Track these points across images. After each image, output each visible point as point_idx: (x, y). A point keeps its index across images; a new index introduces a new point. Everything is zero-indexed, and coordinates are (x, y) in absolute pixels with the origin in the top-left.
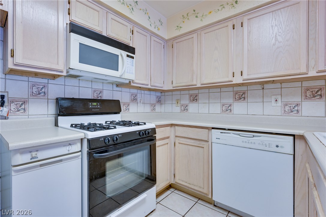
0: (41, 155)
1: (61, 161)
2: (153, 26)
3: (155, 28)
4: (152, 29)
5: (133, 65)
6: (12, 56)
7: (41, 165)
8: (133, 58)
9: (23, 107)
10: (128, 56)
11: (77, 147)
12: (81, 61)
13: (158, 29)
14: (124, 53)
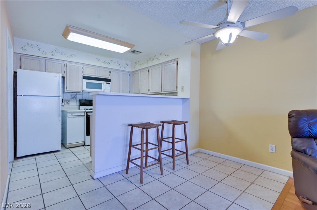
0: (74, 114)
1: (79, 117)
2: (122, 68)
3: (123, 68)
4: (122, 69)
5: (109, 86)
6: (66, 88)
7: (74, 117)
8: (110, 83)
9: (68, 102)
10: (107, 83)
11: (83, 114)
12: (87, 87)
13: (125, 68)
14: (105, 82)
